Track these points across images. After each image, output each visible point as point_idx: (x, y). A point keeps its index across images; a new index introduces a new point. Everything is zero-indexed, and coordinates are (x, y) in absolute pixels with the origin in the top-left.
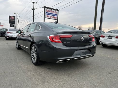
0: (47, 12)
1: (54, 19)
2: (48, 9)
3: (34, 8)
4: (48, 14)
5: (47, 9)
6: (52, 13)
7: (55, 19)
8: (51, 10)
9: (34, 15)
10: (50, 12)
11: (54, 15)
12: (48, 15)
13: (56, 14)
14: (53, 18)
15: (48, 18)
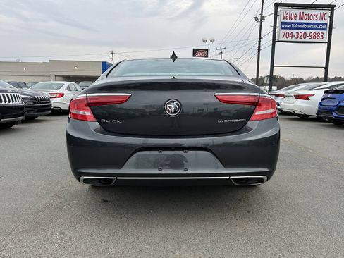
0: (285, 21)
1: (312, 40)
2: (288, 11)
3: (261, 14)
4: (290, 26)
5: (285, 10)
6: (304, 21)
7: (316, 40)
8: (302, 11)
9: (260, 38)
10: (297, 18)
11: (315, 26)
12: (290, 31)
13: (324, 21)
14: (307, 39)
15: (290, 39)
